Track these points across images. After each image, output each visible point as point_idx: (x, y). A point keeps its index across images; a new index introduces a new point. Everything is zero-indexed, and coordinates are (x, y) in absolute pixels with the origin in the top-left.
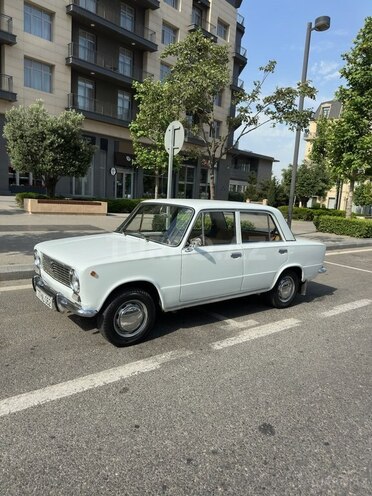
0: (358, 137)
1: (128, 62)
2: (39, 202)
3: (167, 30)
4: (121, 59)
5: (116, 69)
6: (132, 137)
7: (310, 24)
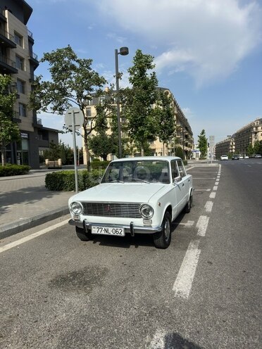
7: (117, 50)
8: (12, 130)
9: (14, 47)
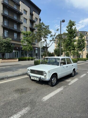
0: (71, 43)
1: (16, 26)
2: (2, 60)
3: (25, 19)
4: (14, 25)
5: (14, 28)
6: (21, 43)
7: (61, 21)
8: (30, 47)
9: (35, 22)
